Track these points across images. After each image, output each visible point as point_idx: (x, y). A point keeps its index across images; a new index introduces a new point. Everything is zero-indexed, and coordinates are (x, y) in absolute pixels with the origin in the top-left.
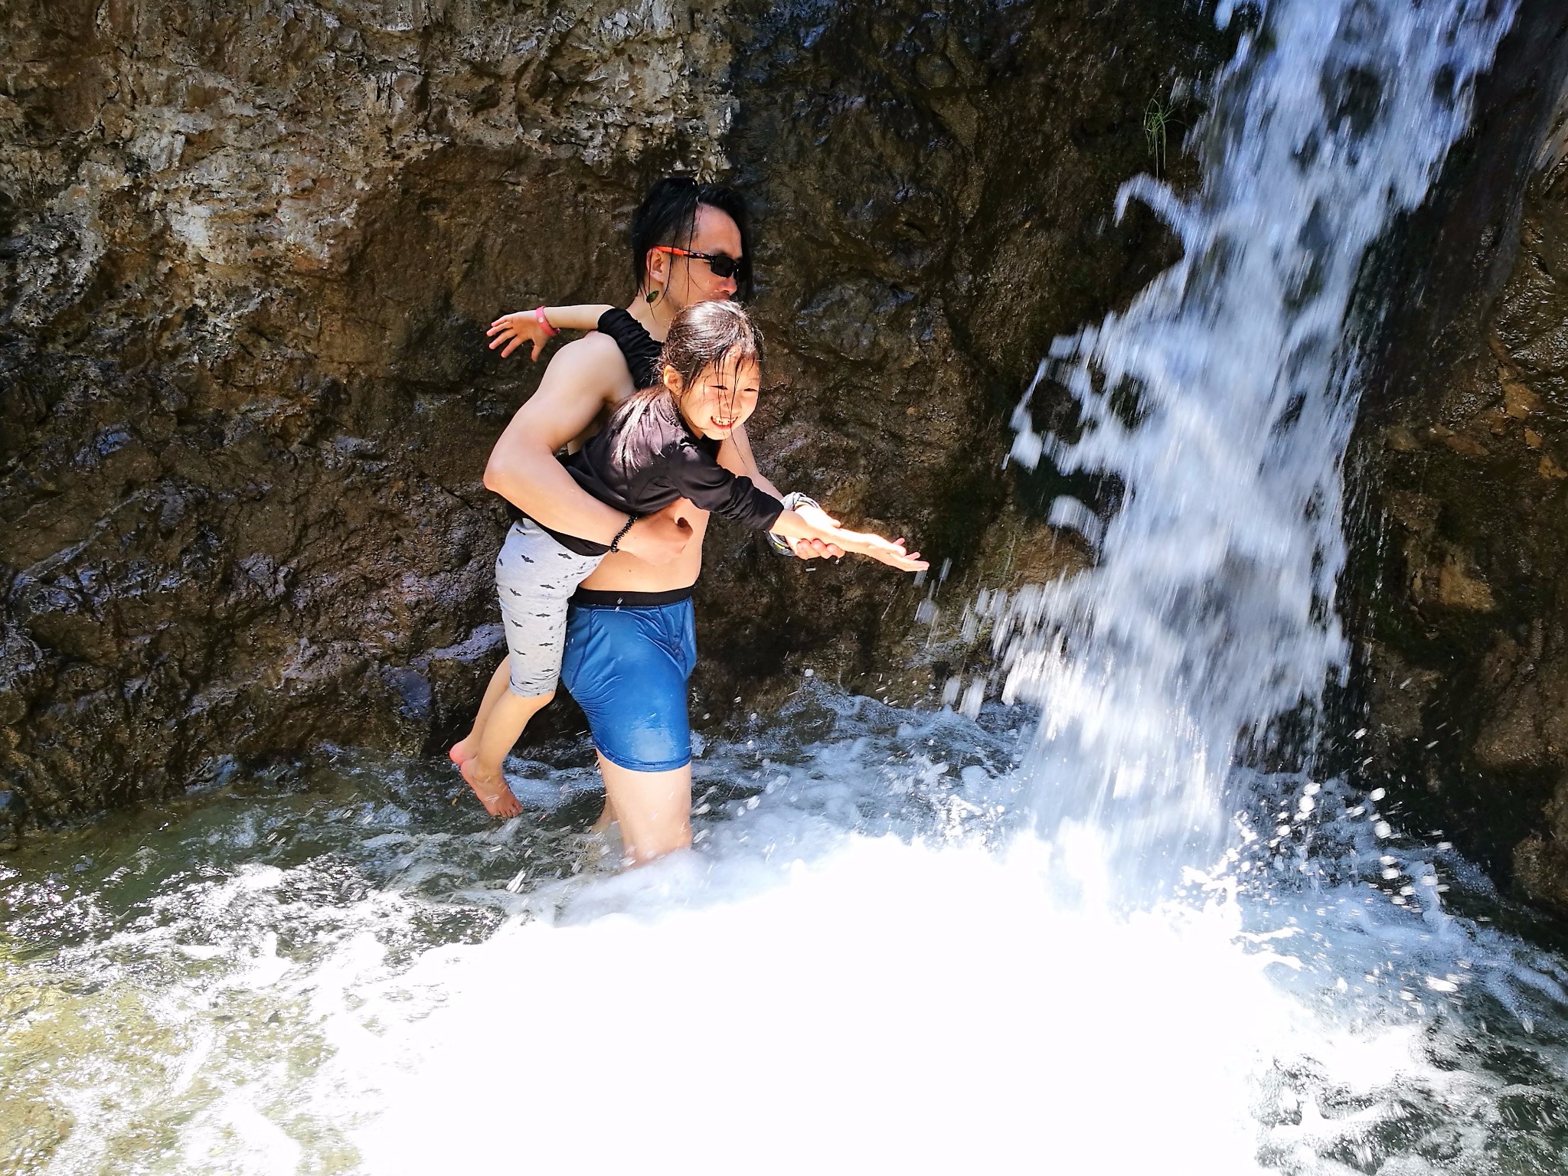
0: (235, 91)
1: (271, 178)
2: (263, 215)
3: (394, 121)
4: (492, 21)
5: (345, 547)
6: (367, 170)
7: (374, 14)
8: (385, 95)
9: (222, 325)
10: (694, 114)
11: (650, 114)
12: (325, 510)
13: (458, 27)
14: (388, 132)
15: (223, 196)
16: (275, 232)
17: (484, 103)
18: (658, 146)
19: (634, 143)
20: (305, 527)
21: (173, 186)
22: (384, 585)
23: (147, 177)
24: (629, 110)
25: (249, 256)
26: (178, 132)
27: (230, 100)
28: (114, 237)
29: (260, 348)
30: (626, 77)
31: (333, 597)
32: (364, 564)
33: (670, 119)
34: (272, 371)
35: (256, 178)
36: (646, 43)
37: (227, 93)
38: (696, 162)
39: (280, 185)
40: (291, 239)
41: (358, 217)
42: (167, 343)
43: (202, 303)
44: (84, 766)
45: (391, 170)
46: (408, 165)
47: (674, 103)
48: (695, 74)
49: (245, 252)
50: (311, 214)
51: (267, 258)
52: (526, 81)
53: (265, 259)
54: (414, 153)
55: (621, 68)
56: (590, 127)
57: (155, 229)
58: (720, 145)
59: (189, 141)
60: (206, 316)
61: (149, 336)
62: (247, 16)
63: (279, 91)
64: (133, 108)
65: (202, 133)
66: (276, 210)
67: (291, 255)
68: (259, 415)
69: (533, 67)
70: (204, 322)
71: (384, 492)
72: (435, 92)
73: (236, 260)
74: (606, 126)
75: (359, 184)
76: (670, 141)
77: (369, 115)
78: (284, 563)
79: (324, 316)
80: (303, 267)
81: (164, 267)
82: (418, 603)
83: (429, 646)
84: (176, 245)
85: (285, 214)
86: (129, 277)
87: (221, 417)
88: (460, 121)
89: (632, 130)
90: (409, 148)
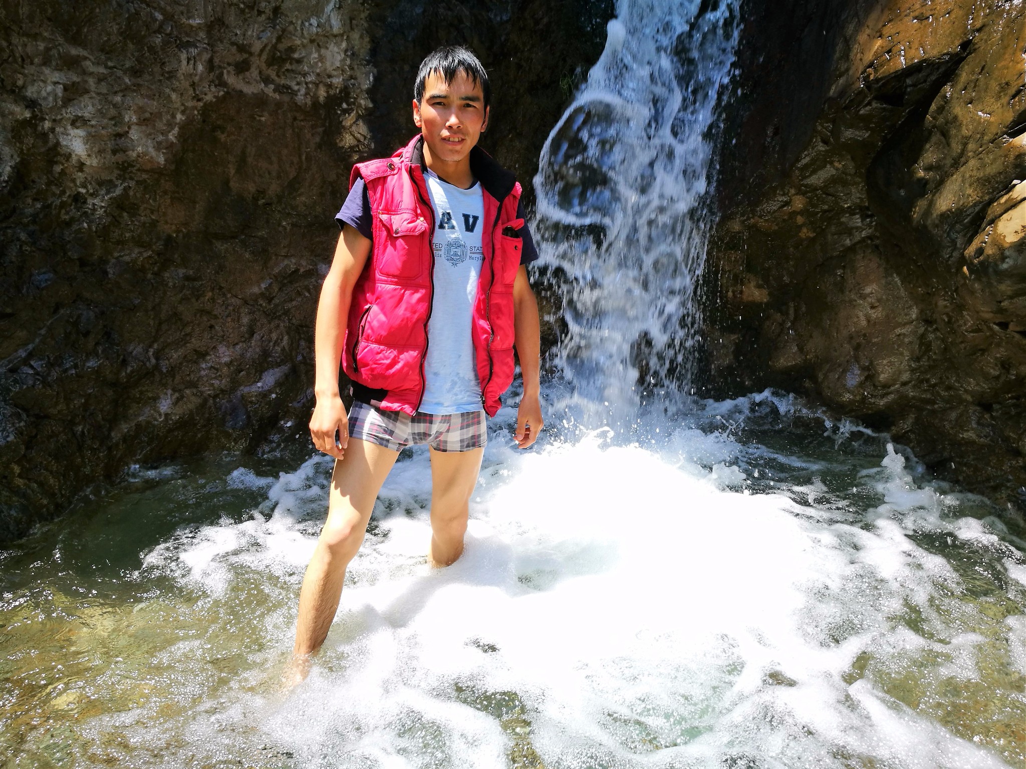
0: (91, 57)
1: (123, 112)
2: (119, 135)
3: (197, 78)
4: (246, 20)
5: (183, 333)
6: (183, 108)
7: (182, 13)
8: (192, 62)
9: (99, 203)
10: (351, 77)
11: (330, 76)
12: (170, 313)
13: (226, 22)
14: (193, 85)
15: (93, 123)
16: (129, 145)
17: (242, 68)
18: (335, 94)
19: (322, 93)
20: (160, 324)
21: (59, 117)
22: (207, 354)
23: (41, 111)
24: (318, 75)
25: (113, 161)
26: (58, 83)
27: (88, 63)
28: (22, 150)
29: (123, 217)
30: (316, 55)
31: (181, 364)
32: (195, 343)
33: (341, 80)
34: (133, 231)
35: (113, 112)
36: (327, 36)
37: (86, 58)
38: (354, 103)
39: (130, 117)
40: (140, 149)
41: (180, 136)
42: (65, 217)
43: (83, 191)
44: (59, 481)
45: (195, 108)
46: (205, 104)
47: (342, 71)
48: (353, 54)
49: (110, 158)
50: (150, 134)
51: (125, 161)
52: (264, 56)
53: (123, 163)
54: (209, 98)
55: (314, 50)
56: (298, 84)
57: (50, 144)
58: (367, 93)
59: (66, 89)
60: (86, 199)
61: (54, 212)
62: (97, 10)
63: (121, 58)
64: (23, 67)
65: (74, 83)
66: (128, 132)
67: (140, 159)
68: (127, 259)
69: (269, 48)
70: (85, 202)
71: (202, 299)
72: (216, 61)
73: (104, 163)
74: (306, 83)
75: (179, 117)
76: (341, 92)
77: (184, 74)
78: (150, 346)
79: (161, 197)
80: (148, 167)
81: (58, 169)
82: (231, 362)
83: (240, 385)
84: (65, 155)
85: (134, 134)
86: (34, 176)
87: (103, 261)
88: (231, 79)
89: (321, 86)
90: (206, 94)
